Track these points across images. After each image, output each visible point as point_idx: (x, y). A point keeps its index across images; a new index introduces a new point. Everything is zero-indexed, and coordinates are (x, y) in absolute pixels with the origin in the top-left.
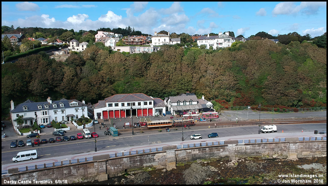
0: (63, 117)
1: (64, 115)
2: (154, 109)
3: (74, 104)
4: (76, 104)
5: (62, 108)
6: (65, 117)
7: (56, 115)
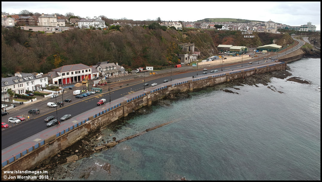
0: (33, 87)
1: (33, 85)
2: (92, 75)
3: (39, 76)
4: (40, 76)
5: (31, 80)
6: (34, 87)
7: (28, 86)
